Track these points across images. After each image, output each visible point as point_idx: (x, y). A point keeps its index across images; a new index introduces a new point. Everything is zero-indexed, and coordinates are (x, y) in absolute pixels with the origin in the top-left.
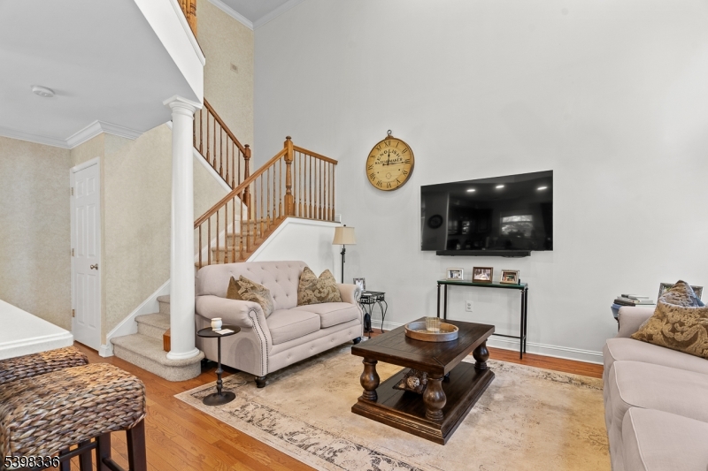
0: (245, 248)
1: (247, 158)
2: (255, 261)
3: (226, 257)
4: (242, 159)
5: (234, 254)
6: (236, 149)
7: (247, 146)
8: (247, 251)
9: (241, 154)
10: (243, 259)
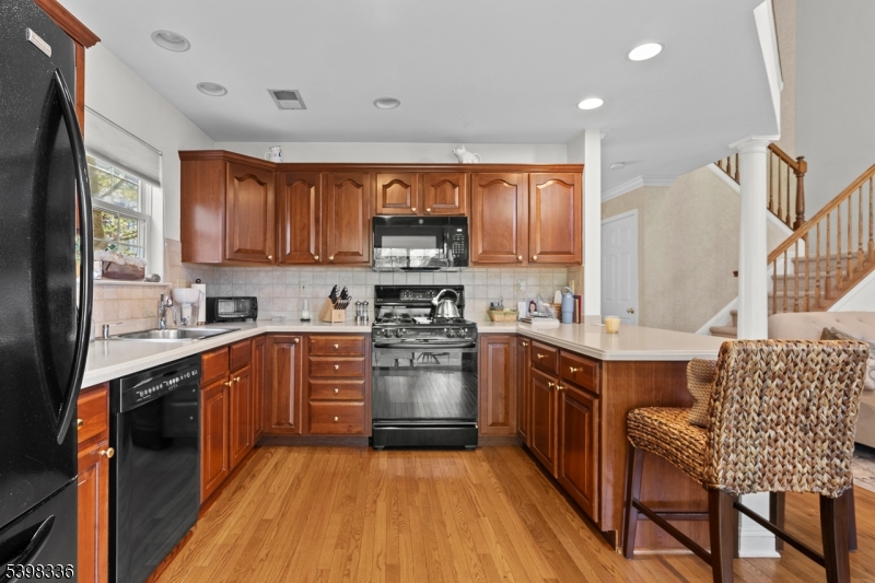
0: (823, 293)
1: (799, 174)
2: (841, 310)
3: (796, 305)
4: (793, 177)
5: (808, 301)
6: (784, 166)
7: (799, 159)
8: (826, 297)
9: (791, 170)
10: (820, 307)
